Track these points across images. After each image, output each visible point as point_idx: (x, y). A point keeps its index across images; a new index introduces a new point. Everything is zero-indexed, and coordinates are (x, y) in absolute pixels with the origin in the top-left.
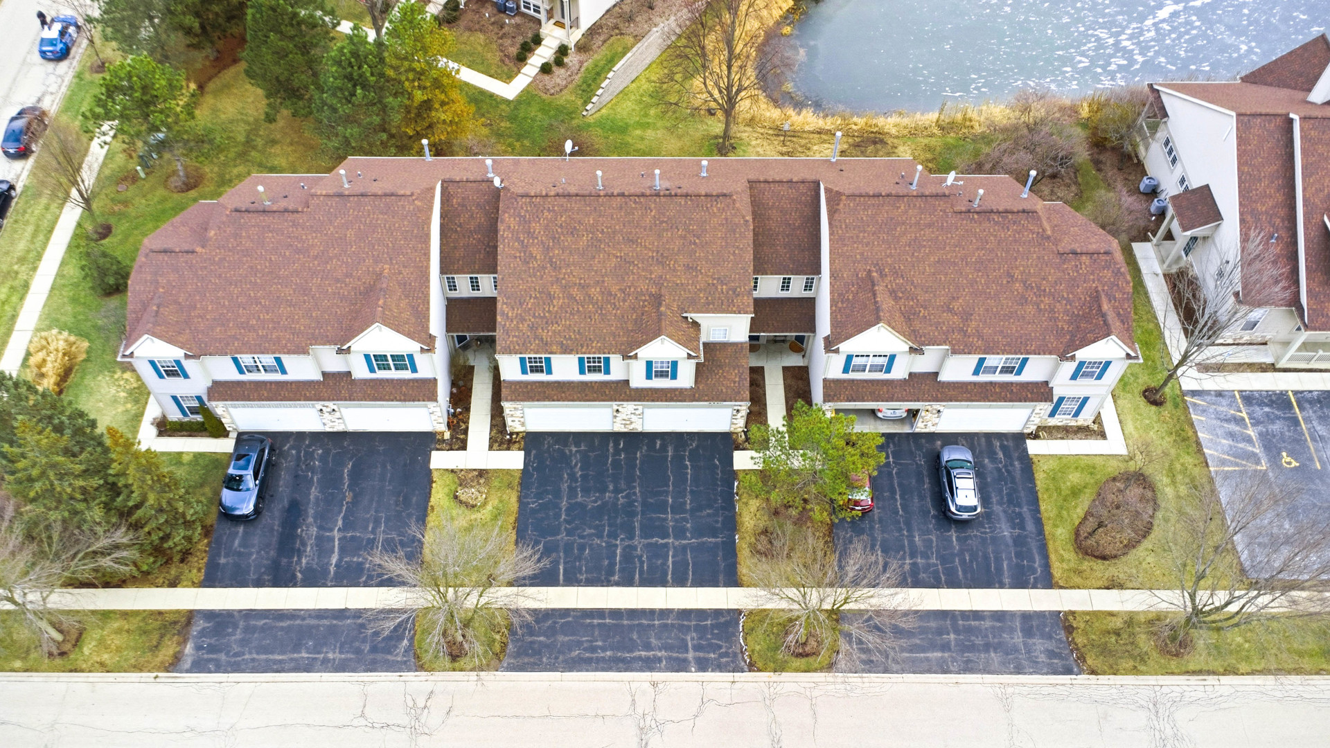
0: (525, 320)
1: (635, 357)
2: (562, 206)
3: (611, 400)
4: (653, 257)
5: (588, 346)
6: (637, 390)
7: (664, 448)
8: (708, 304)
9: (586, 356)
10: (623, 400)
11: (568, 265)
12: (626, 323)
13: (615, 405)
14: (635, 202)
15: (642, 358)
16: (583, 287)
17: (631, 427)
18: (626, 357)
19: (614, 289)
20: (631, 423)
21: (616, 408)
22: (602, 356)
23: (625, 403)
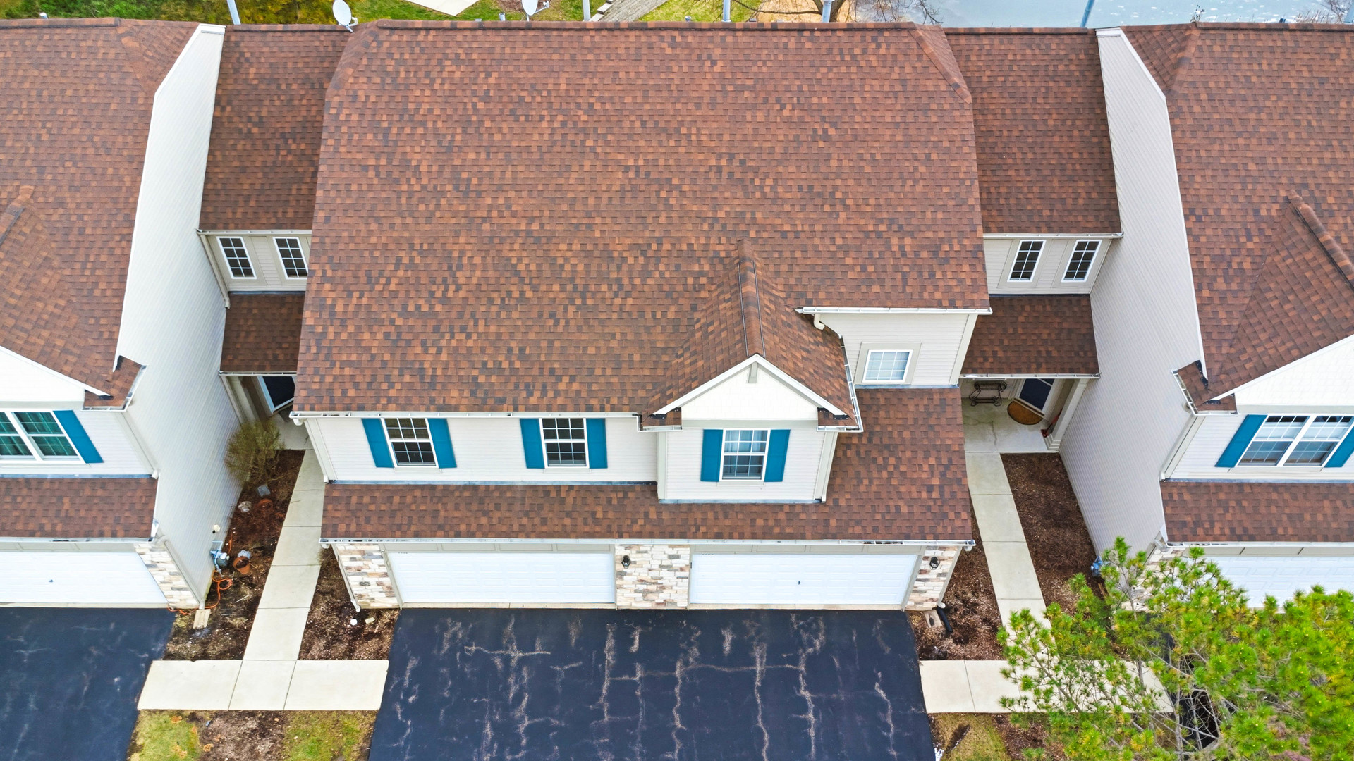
0: (381, 323)
1: (675, 418)
2: (491, 51)
3: (608, 534)
4: (719, 169)
5: (544, 390)
6: (677, 506)
7: (742, 652)
8: (869, 282)
9: (541, 416)
10: (640, 535)
11: (500, 188)
12: (648, 330)
13: (620, 546)
14: (674, 43)
15: (693, 423)
16: (537, 240)
17: (660, 598)
18: (648, 418)
19: (619, 247)
20: (663, 588)
21: (621, 552)
22: (585, 416)
23: (646, 543)
